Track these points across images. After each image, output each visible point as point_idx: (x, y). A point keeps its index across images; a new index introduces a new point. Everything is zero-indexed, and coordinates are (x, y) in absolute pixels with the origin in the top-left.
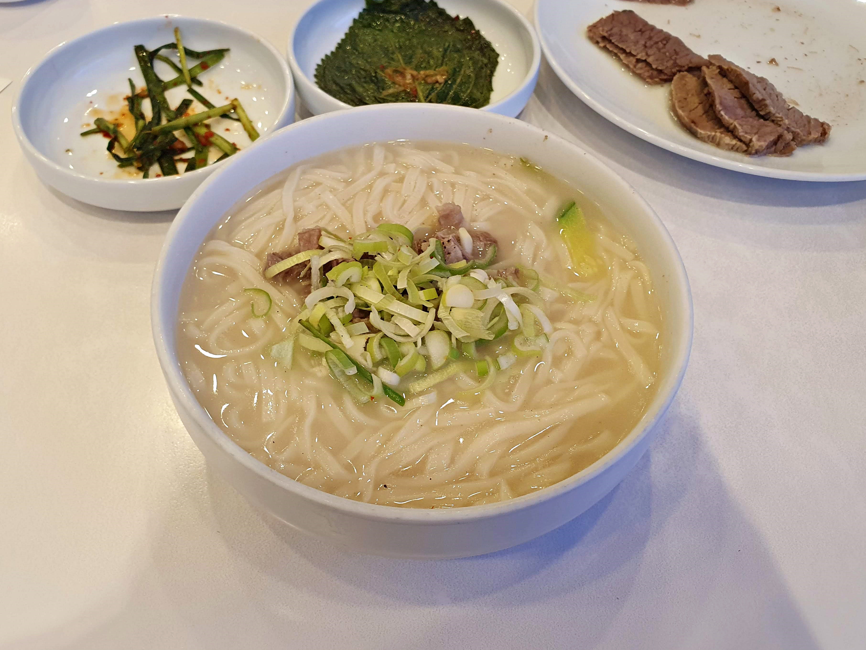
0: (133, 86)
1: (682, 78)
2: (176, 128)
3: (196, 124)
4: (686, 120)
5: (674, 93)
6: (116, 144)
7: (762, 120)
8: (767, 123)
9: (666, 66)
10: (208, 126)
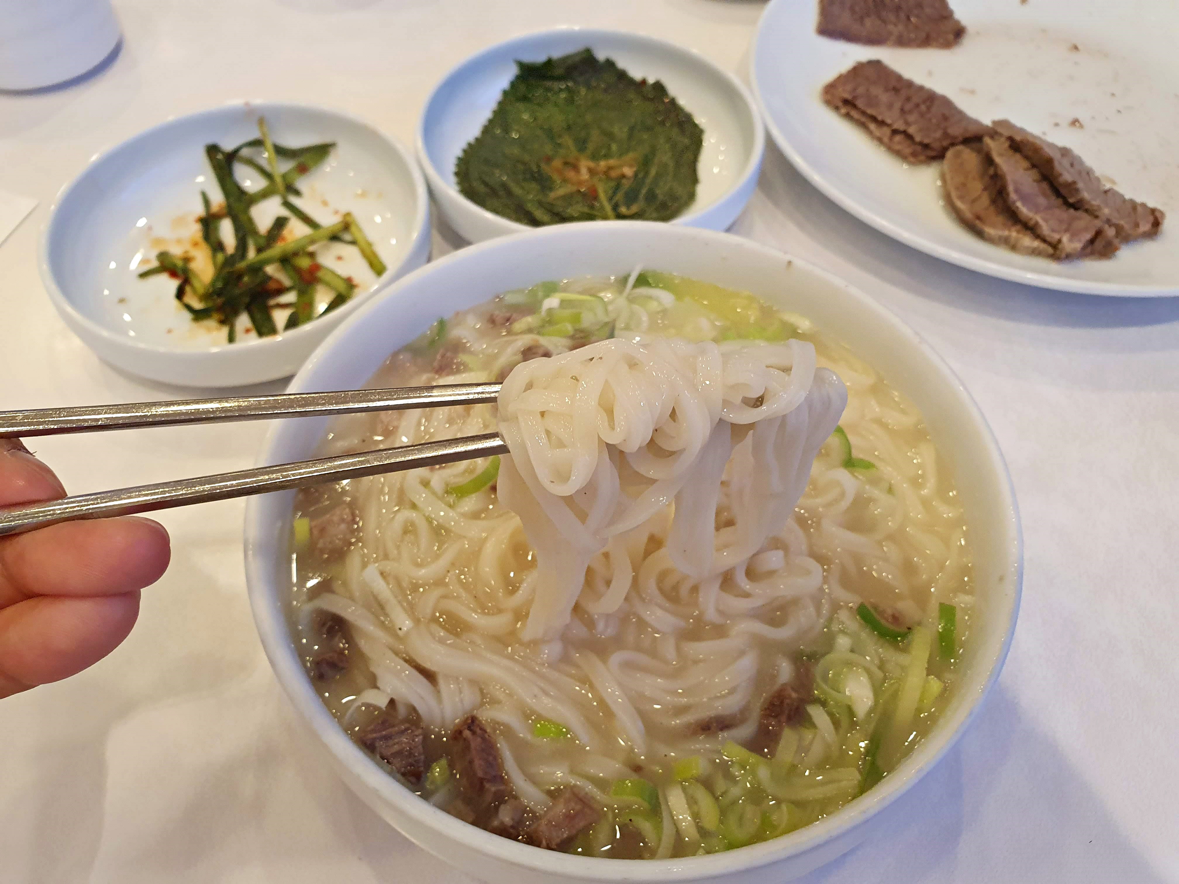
0: (207, 202)
1: (957, 155)
2: (268, 261)
3: (296, 254)
4: (968, 215)
5: (948, 177)
6: (188, 289)
7: (1072, 211)
8: (1079, 213)
9: (934, 137)
10: (312, 255)
